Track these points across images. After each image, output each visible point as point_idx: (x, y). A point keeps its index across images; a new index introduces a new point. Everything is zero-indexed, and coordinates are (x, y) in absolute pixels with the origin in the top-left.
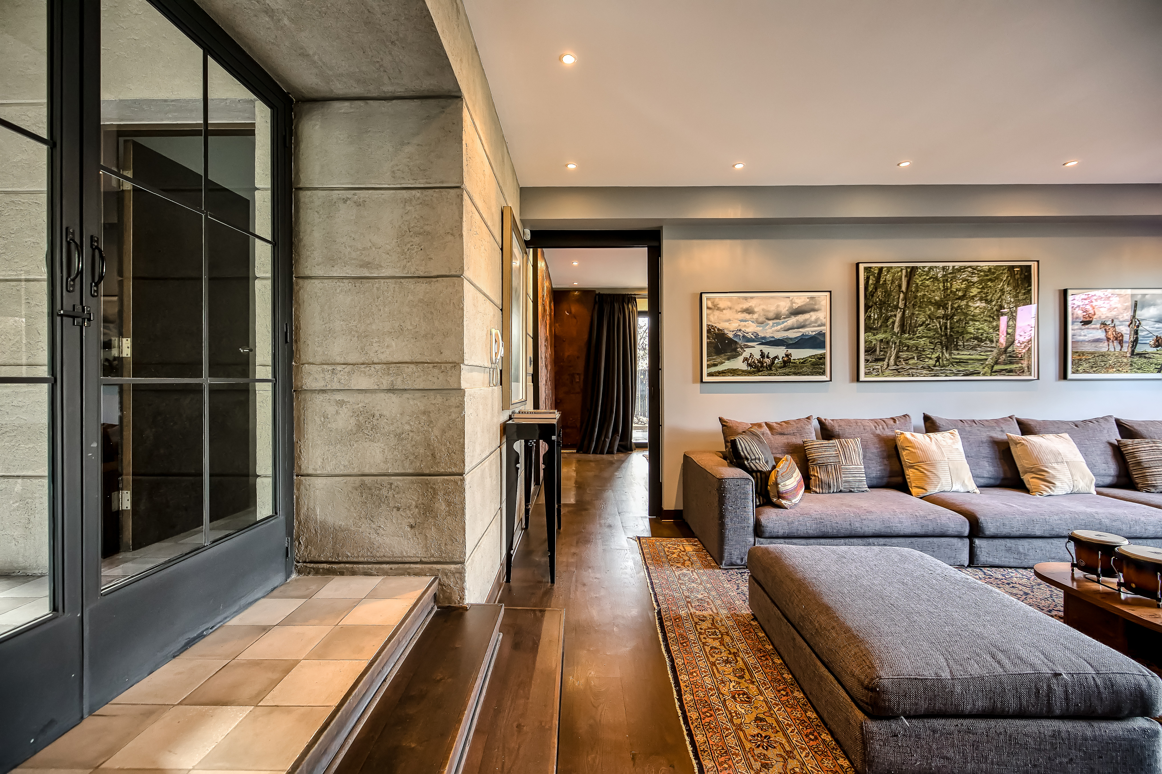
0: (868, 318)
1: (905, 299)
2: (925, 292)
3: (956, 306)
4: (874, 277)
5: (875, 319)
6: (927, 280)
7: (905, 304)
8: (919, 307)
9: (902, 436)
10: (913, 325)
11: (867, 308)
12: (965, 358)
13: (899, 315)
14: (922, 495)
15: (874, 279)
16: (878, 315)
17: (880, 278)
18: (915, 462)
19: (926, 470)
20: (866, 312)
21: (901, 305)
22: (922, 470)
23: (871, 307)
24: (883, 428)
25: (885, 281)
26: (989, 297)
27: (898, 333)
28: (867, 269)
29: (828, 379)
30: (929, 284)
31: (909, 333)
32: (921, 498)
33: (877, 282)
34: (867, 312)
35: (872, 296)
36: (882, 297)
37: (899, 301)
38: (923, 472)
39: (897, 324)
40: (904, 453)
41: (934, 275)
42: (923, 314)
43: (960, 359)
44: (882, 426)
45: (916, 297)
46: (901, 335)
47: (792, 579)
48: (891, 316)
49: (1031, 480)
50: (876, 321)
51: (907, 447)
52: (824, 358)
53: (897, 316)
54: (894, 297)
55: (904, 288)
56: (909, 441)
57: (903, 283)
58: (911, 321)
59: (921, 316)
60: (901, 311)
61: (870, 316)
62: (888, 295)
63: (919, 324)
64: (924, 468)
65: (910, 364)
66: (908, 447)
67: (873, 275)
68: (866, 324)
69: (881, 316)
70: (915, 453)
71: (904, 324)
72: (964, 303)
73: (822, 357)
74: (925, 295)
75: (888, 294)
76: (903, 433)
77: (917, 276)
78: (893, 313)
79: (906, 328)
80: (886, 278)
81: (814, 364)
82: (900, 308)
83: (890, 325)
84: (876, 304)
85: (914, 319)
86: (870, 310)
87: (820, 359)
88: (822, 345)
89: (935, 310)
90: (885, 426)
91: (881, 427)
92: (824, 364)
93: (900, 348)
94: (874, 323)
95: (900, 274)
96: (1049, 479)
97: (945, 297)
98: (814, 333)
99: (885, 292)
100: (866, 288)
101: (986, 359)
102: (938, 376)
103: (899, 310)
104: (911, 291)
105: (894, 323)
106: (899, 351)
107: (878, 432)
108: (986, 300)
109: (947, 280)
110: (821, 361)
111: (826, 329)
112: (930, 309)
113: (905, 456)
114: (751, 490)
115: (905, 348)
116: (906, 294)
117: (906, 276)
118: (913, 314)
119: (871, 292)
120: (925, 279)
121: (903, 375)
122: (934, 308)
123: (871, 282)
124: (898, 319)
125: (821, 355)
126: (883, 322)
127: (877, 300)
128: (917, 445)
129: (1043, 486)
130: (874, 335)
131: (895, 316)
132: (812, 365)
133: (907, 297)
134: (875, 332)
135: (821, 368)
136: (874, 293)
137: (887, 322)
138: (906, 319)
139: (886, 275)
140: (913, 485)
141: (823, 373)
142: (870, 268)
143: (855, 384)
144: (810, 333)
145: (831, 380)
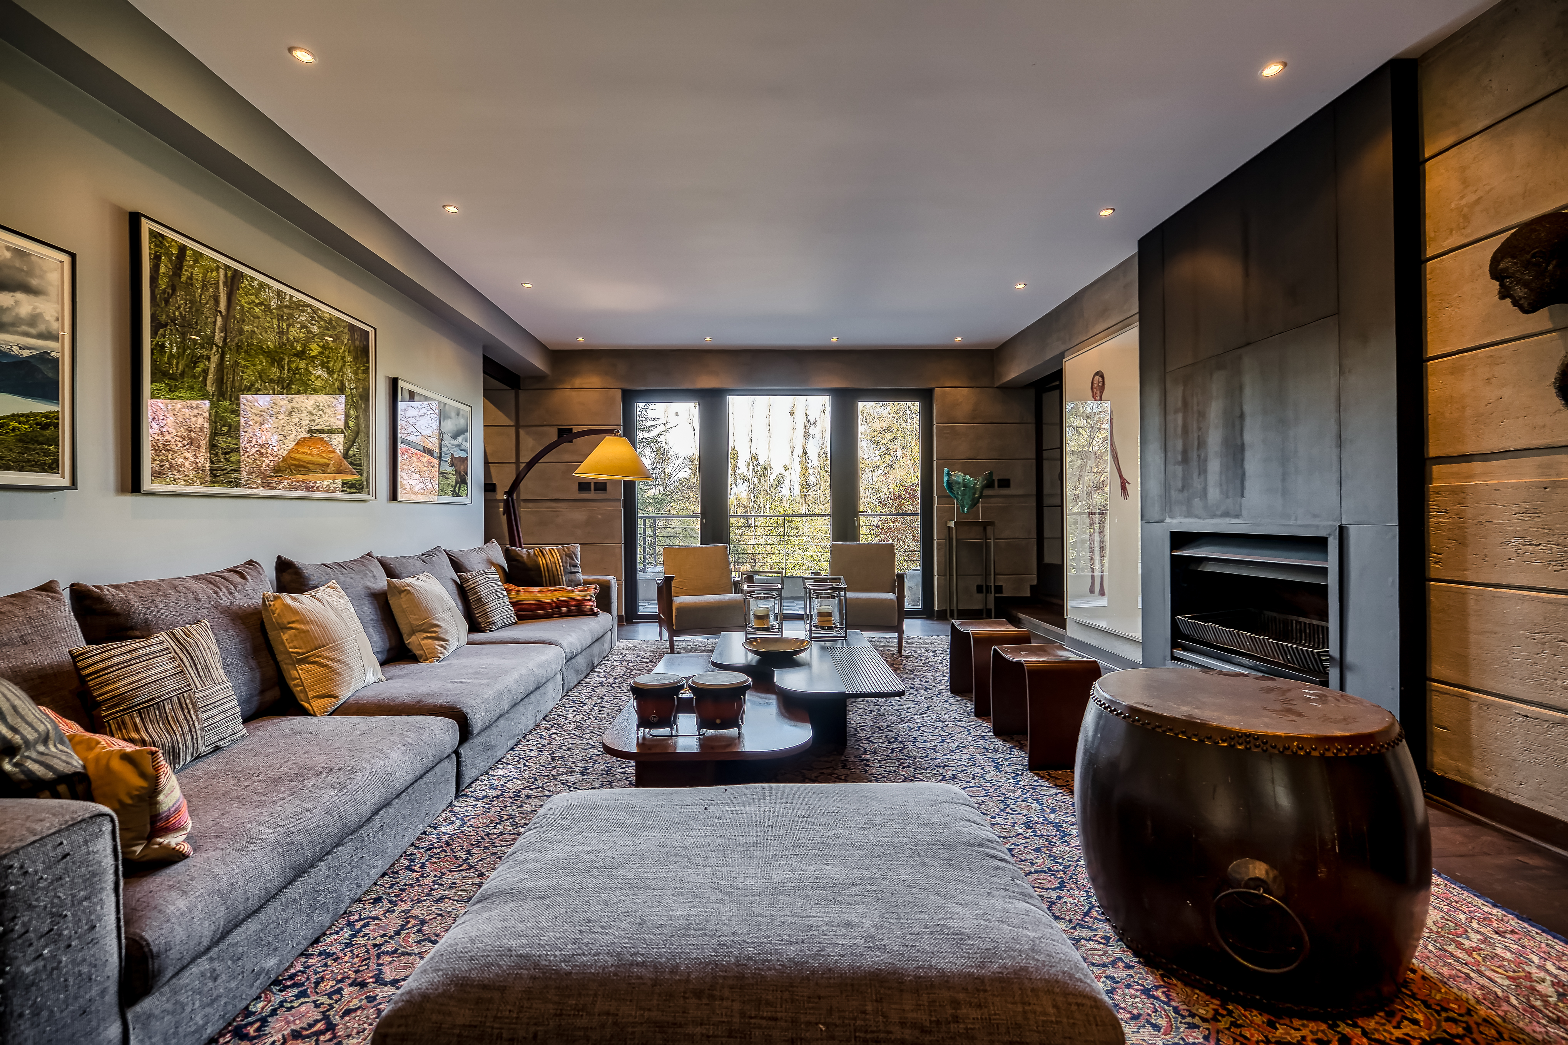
0: (158, 349)
1: (224, 329)
2: (253, 326)
3: (293, 366)
4: (171, 260)
5: (171, 356)
6: (257, 305)
7: (225, 339)
8: (246, 352)
9: (278, 603)
10: (237, 384)
11: (157, 326)
12: (306, 460)
13: (215, 359)
14: (331, 709)
15: (169, 265)
16: (178, 348)
17: (181, 269)
18: (309, 649)
19: (331, 660)
20: (154, 333)
21: (218, 338)
22: (323, 661)
23: (165, 326)
24: (230, 592)
25: (191, 278)
26: (331, 365)
27: (213, 395)
28: (155, 237)
29: (66, 482)
30: (260, 315)
31: (230, 400)
32: (330, 715)
33: (174, 274)
34: (156, 334)
35: (167, 302)
36: (185, 310)
37: (214, 329)
38: (326, 666)
39: (211, 377)
40: (285, 637)
41: (265, 300)
42: (252, 368)
43: (299, 460)
44: (226, 587)
45: (241, 332)
46: (218, 400)
47: (698, 994)
48: (202, 356)
49: (422, 643)
50: (175, 362)
51: (289, 623)
52: (56, 426)
53: (212, 360)
54: (207, 318)
55: (223, 306)
56: (295, 612)
57: (222, 295)
58: (234, 377)
59: (249, 372)
60: (217, 351)
61: (163, 346)
62: (197, 310)
63: (246, 386)
64: (326, 658)
65: (232, 462)
66: (293, 622)
67: (169, 254)
68: (153, 361)
69: (185, 351)
70: (308, 631)
71: (222, 379)
72: (302, 365)
73: (50, 423)
74: (254, 332)
75: (196, 308)
76: (279, 597)
77: (241, 291)
78: (204, 352)
79: (227, 388)
80: (192, 274)
81: (25, 440)
82: (217, 346)
83: (200, 375)
84: (174, 320)
85: (238, 374)
86: (161, 331)
87: (44, 427)
88: (50, 392)
89: (268, 365)
90: (232, 588)
91: (224, 590)
92: (55, 441)
93: (216, 428)
94: (170, 363)
95: (215, 274)
96: (442, 636)
97: (280, 347)
98: (26, 353)
99: (191, 302)
100: (154, 280)
101: (328, 465)
102: (273, 488)
103: (215, 348)
104: (234, 317)
105: (206, 372)
106: (215, 433)
107: (224, 602)
108: (328, 368)
109: (282, 317)
110: (47, 433)
111: (60, 350)
112: (261, 362)
113: (287, 642)
114: (109, 851)
115: (225, 429)
116: (226, 319)
117: (225, 284)
118: (237, 363)
119: (164, 292)
120: (253, 302)
121: (222, 484)
122: (267, 362)
123: (163, 269)
124: (213, 367)
125: (47, 417)
126: (187, 366)
127: (177, 314)
128: (308, 615)
129: (438, 647)
130: (170, 390)
131: (208, 358)
132: (20, 441)
133: (228, 327)
134: (172, 383)
135: (47, 453)
136: (170, 296)
137: (194, 368)
138: (225, 371)
139: (192, 267)
140: (311, 694)
141: (53, 467)
142: (162, 236)
143: (130, 500)
144: (16, 350)
145: (74, 484)
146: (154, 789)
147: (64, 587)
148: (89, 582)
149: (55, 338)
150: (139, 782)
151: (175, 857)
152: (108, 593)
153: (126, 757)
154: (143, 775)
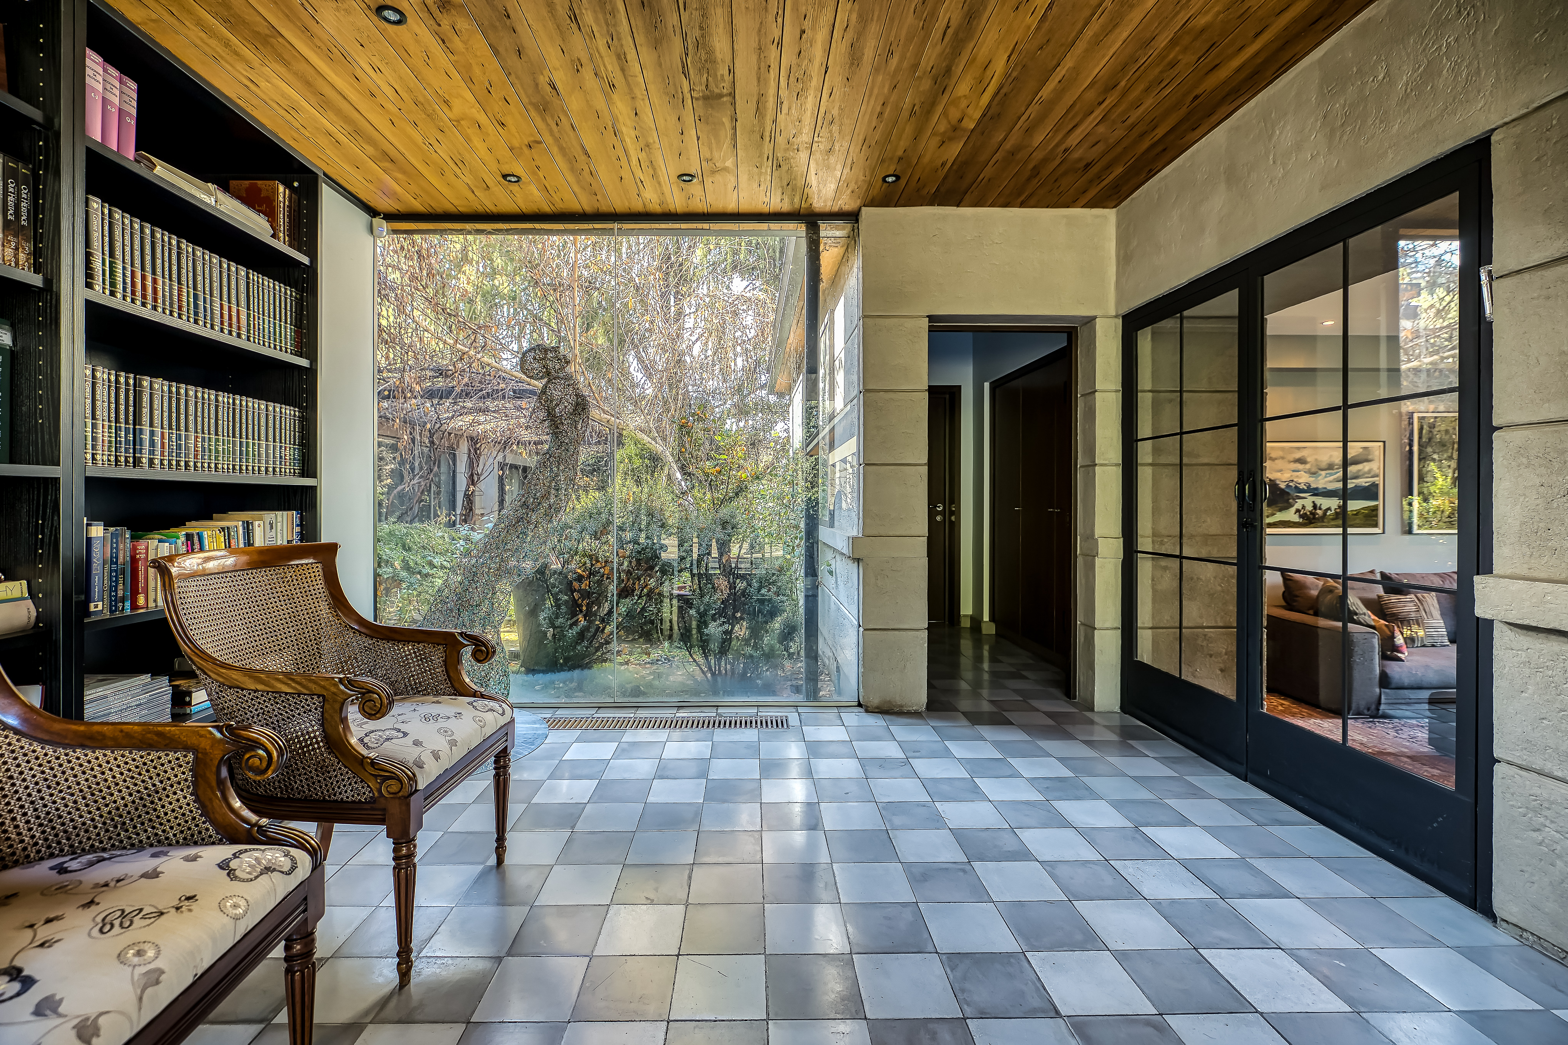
17: (1434, 428)
21: (1455, 455)
23: (1425, 458)
25: (1439, 431)
28: (1421, 418)
29: (1380, 531)
33: (1430, 432)
34: (1421, 463)
35: (1426, 446)
36: (1435, 447)
37: (1453, 451)
48: (1445, 466)
52: (1378, 509)
53: (1451, 467)
54: (1448, 447)
60: (1455, 461)
61: (1424, 467)
67: (1427, 424)
68: (1419, 475)
73: (1375, 509)
75: (1442, 444)
78: (1446, 464)
80: (1440, 428)
81: (1367, 516)
82: (1454, 459)
84: (1429, 454)
86: (1423, 460)
87: (1373, 510)
88: (1375, 497)
92: (1376, 516)
94: (1427, 474)
95: (1454, 423)
98: (1367, 485)
100: (1420, 438)
110: (1374, 513)
111: (1379, 480)
119: (1425, 442)
123: (1424, 432)
125: (1374, 507)
127: (1431, 450)
132: (1365, 517)
135: (1374, 521)
136: (1428, 443)
139: (1440, 425)
141: (1376, 525)
142: (1424, 417)
143: (1408, 537)
144: (1364, 484)
145: (1384, 533)
146: (1393, 637)
147: (1378, 571)
148: (1387, 571)
149: (1377, 476)
150: (1389, 633)
151: (1401, 660)
152: (1394, 576)
153: (1386, 625)
154: (1390, 631)
